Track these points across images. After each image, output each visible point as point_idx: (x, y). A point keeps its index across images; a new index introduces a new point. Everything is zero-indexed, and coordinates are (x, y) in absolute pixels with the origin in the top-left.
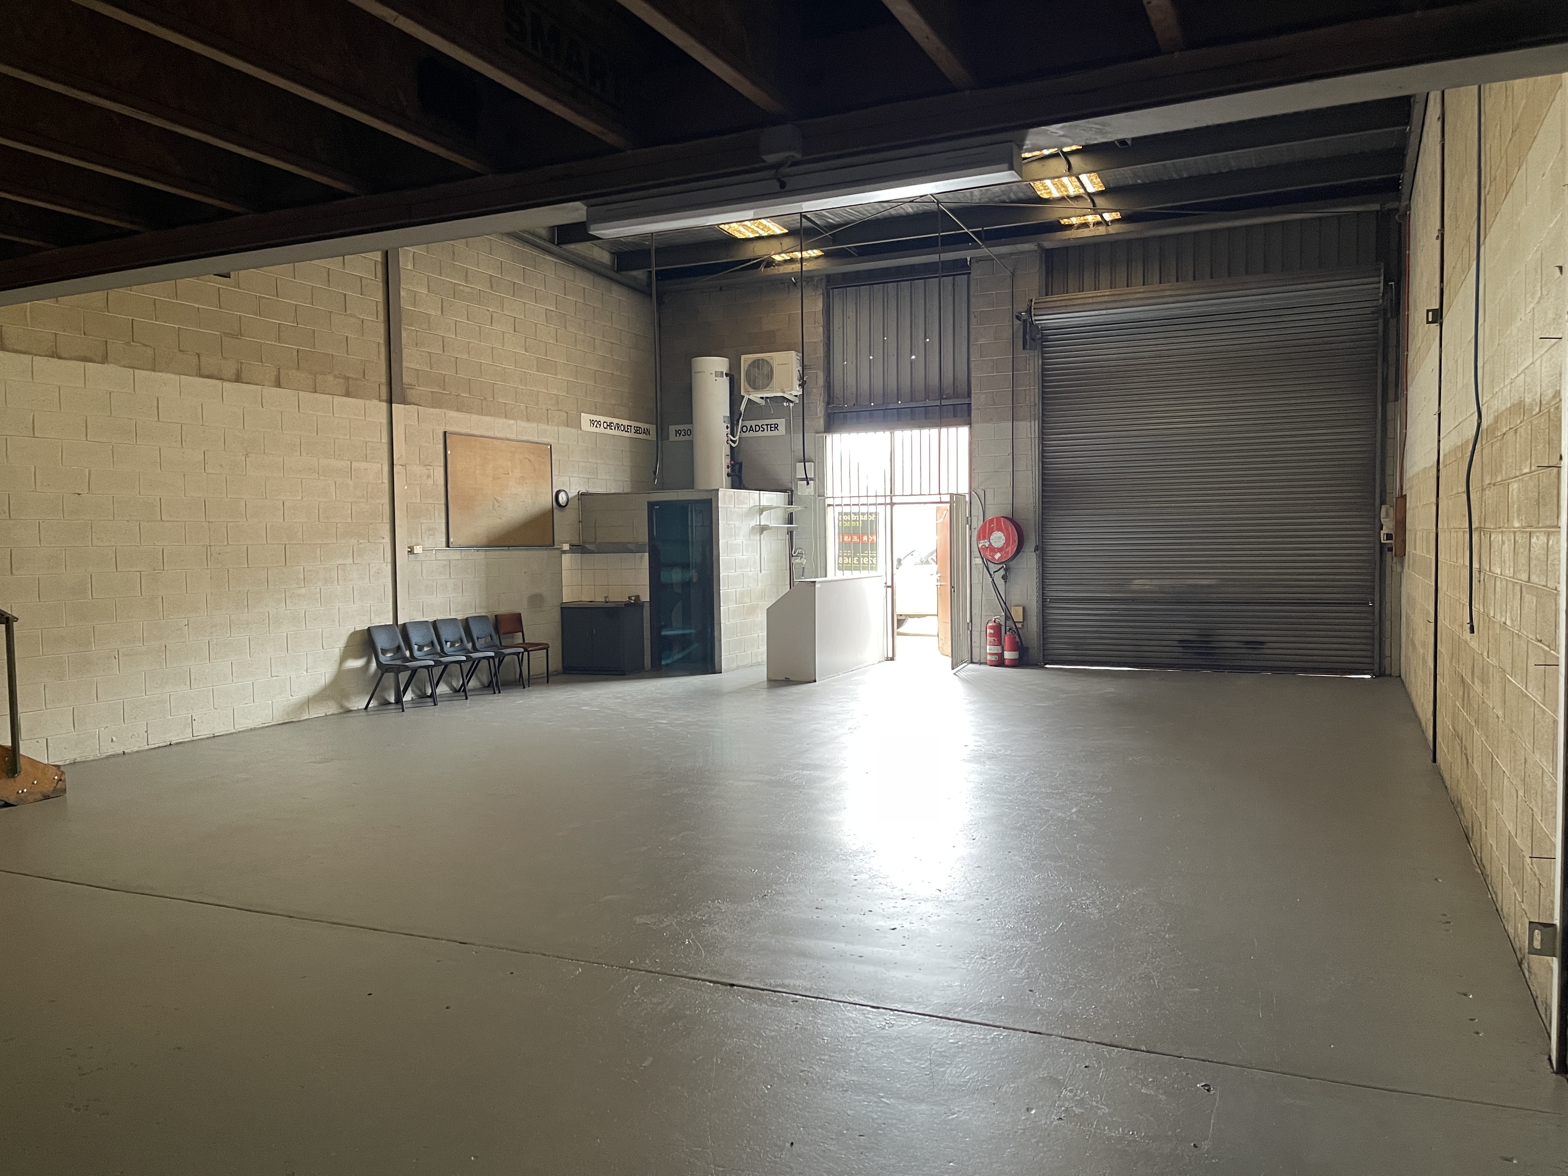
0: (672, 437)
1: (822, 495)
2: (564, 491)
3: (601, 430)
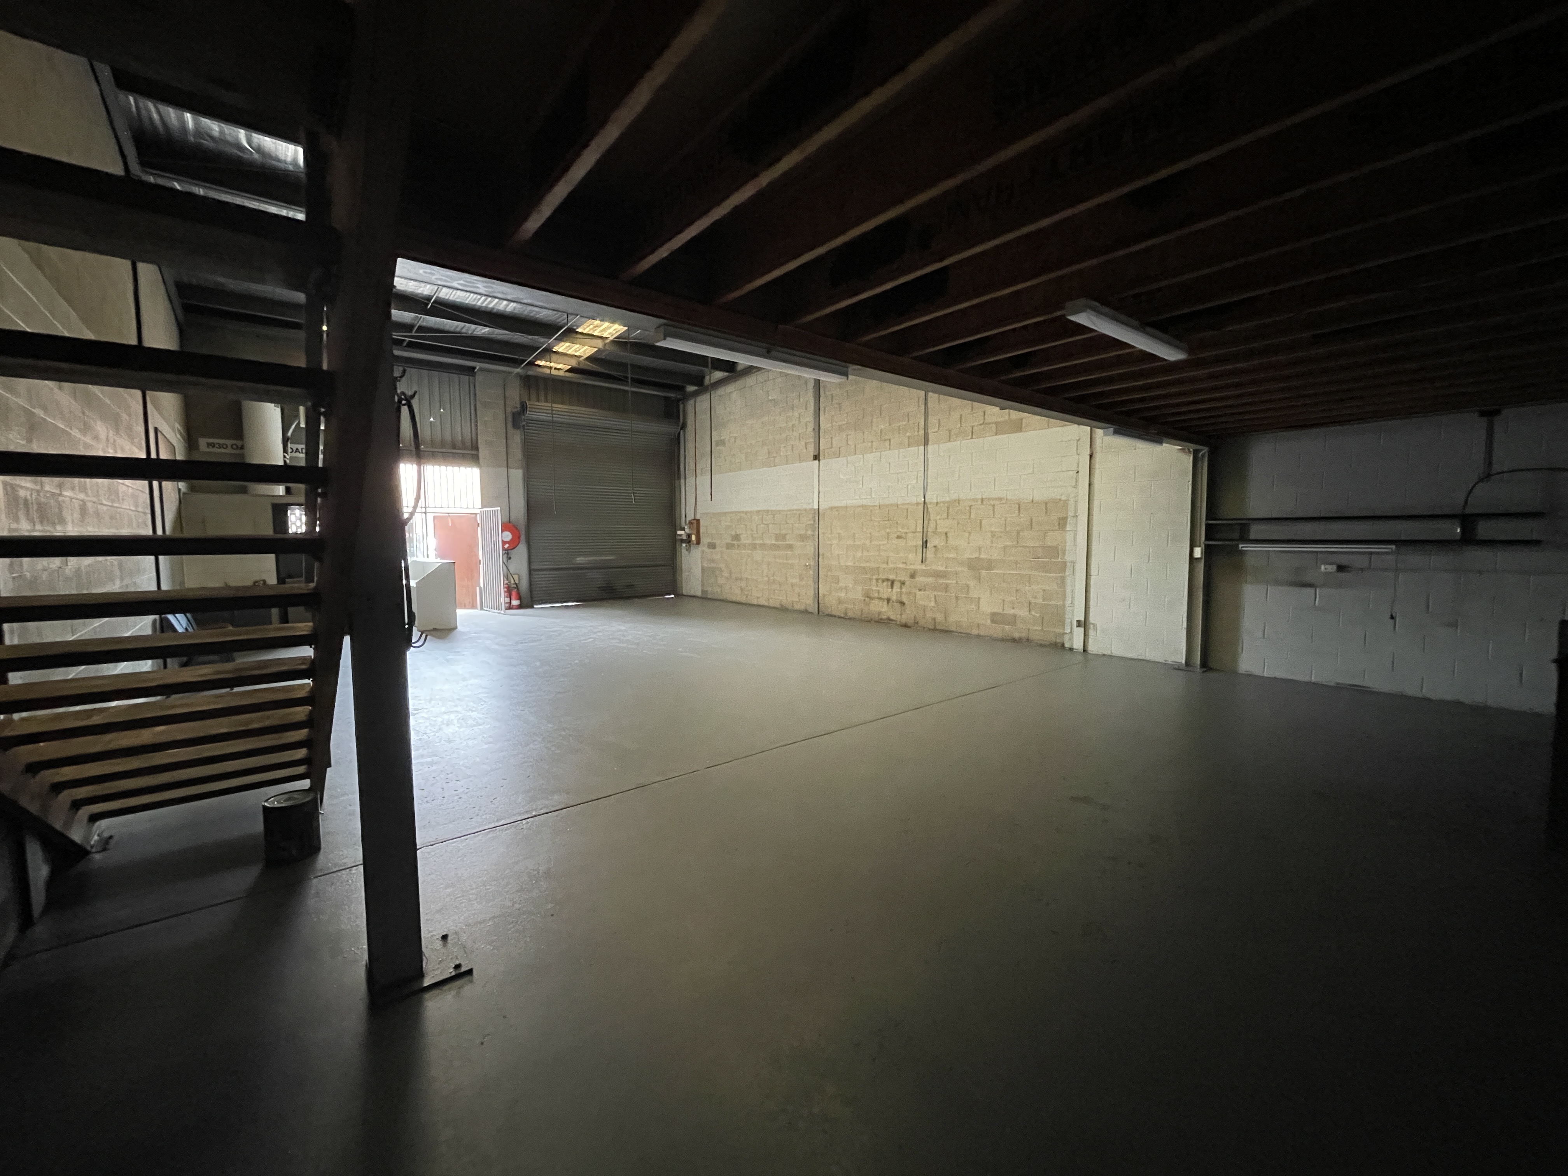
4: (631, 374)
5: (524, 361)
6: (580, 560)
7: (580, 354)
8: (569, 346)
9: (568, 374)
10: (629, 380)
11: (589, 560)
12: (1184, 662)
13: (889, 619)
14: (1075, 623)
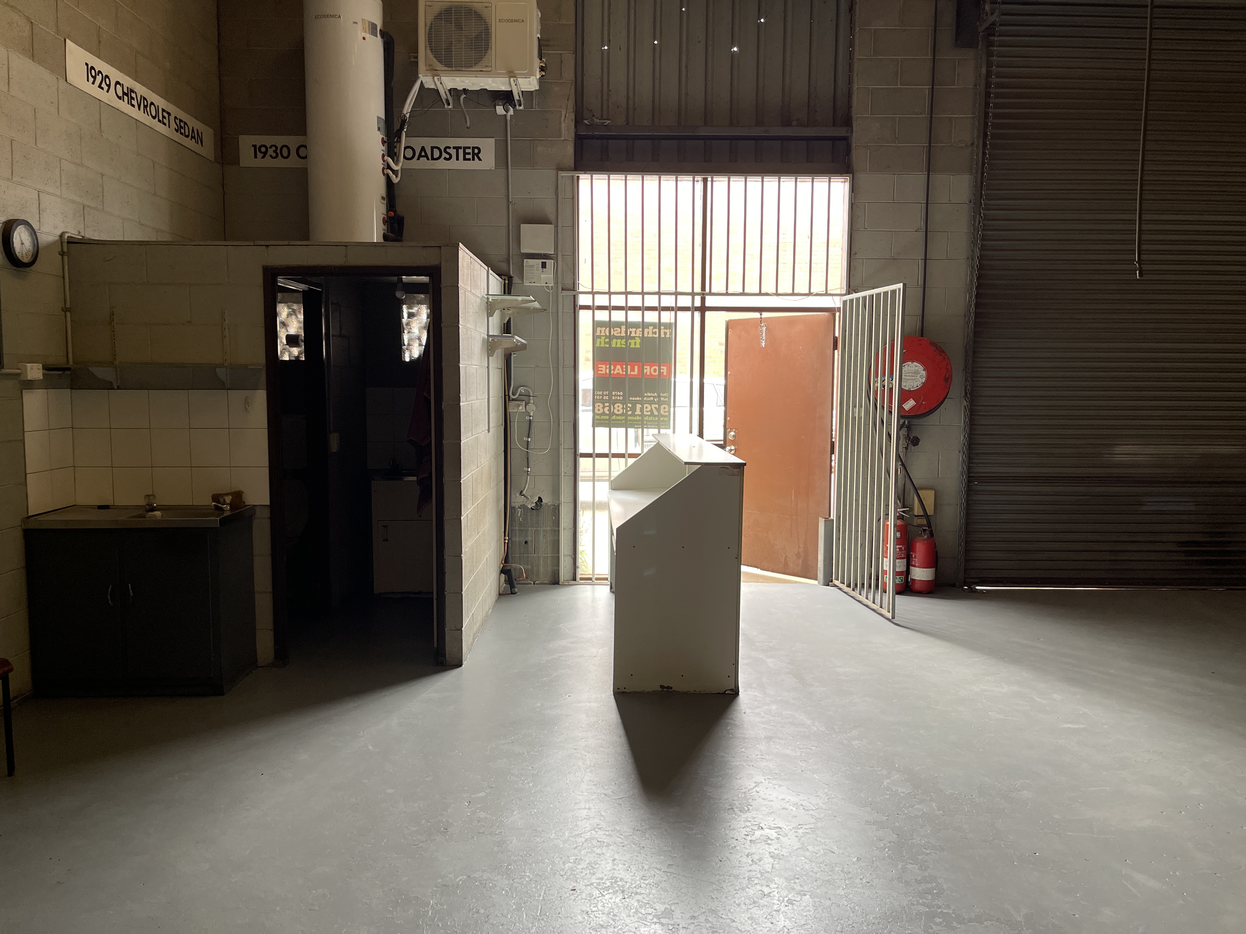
0: (247, 158)
1: (572, 288)
2: (26, 223)
3: (109, 97)
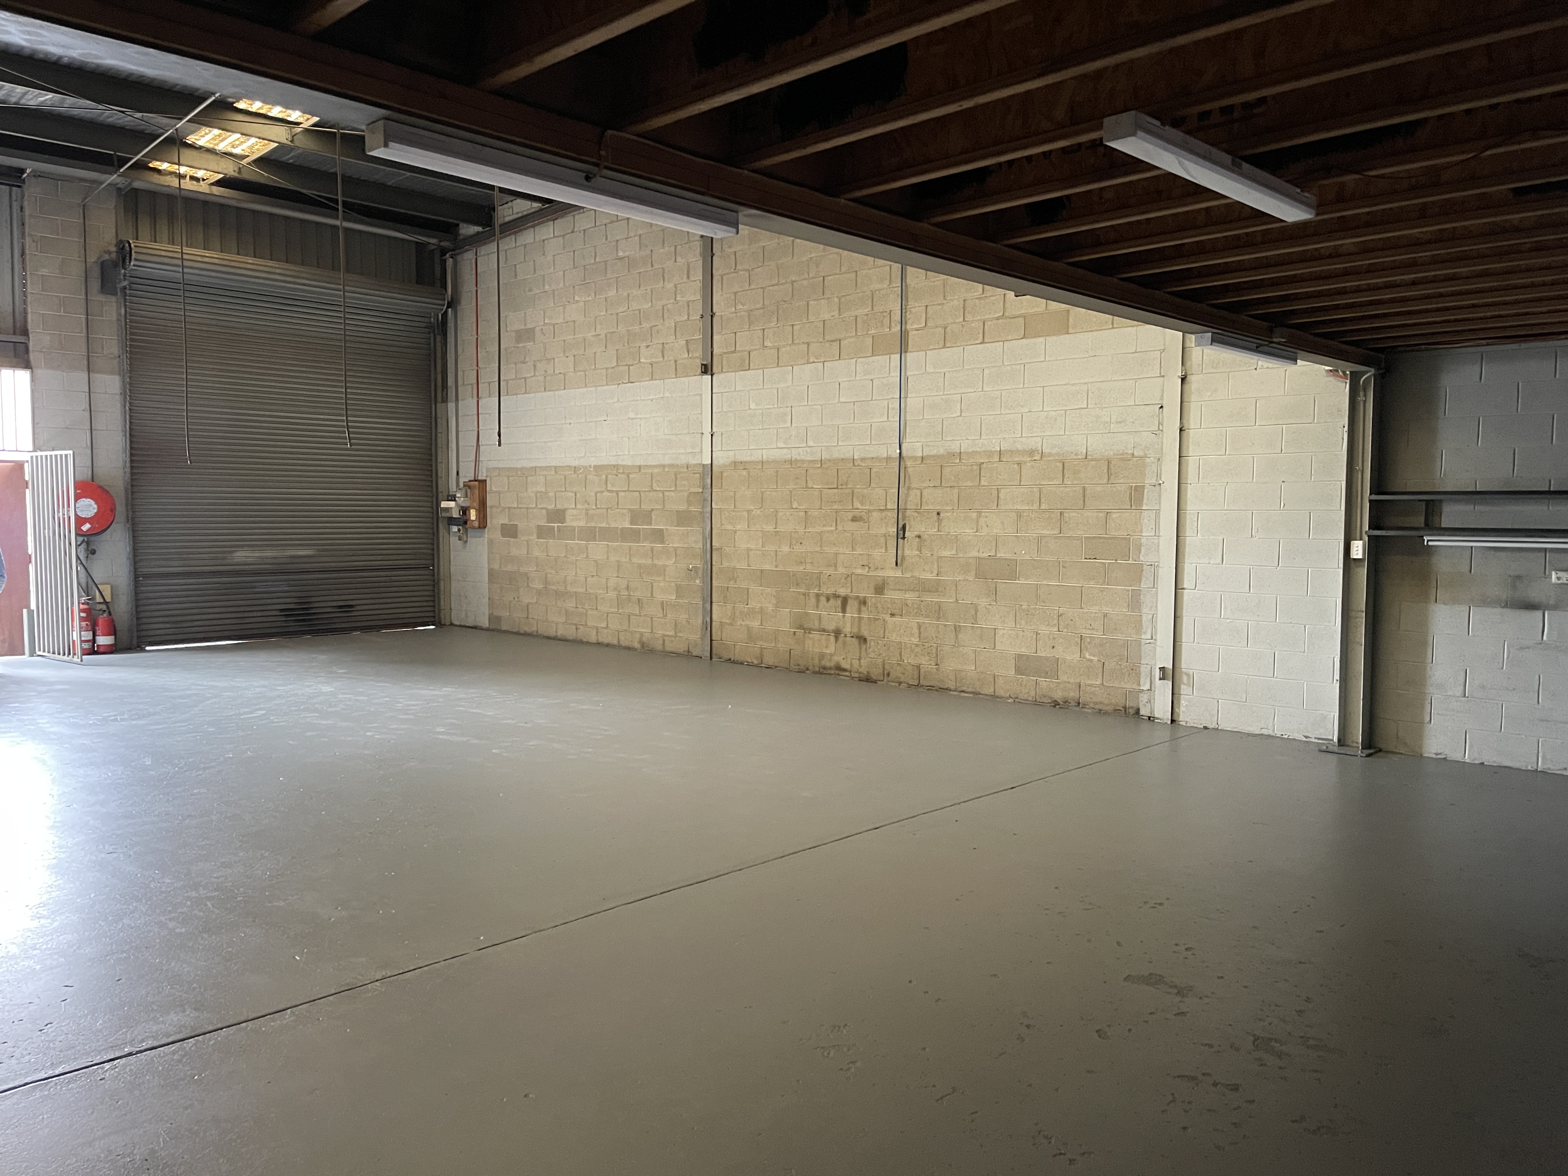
4: (343, 195)
5: (123, 161)
6: (241, 556)
7: (242, 153)
8: (219, 136)
9: (217, 190)
10: (340, 208)
11: (259, 557)
12: (1336, 739)
13: (839, 668)
14: (1157, 674)
